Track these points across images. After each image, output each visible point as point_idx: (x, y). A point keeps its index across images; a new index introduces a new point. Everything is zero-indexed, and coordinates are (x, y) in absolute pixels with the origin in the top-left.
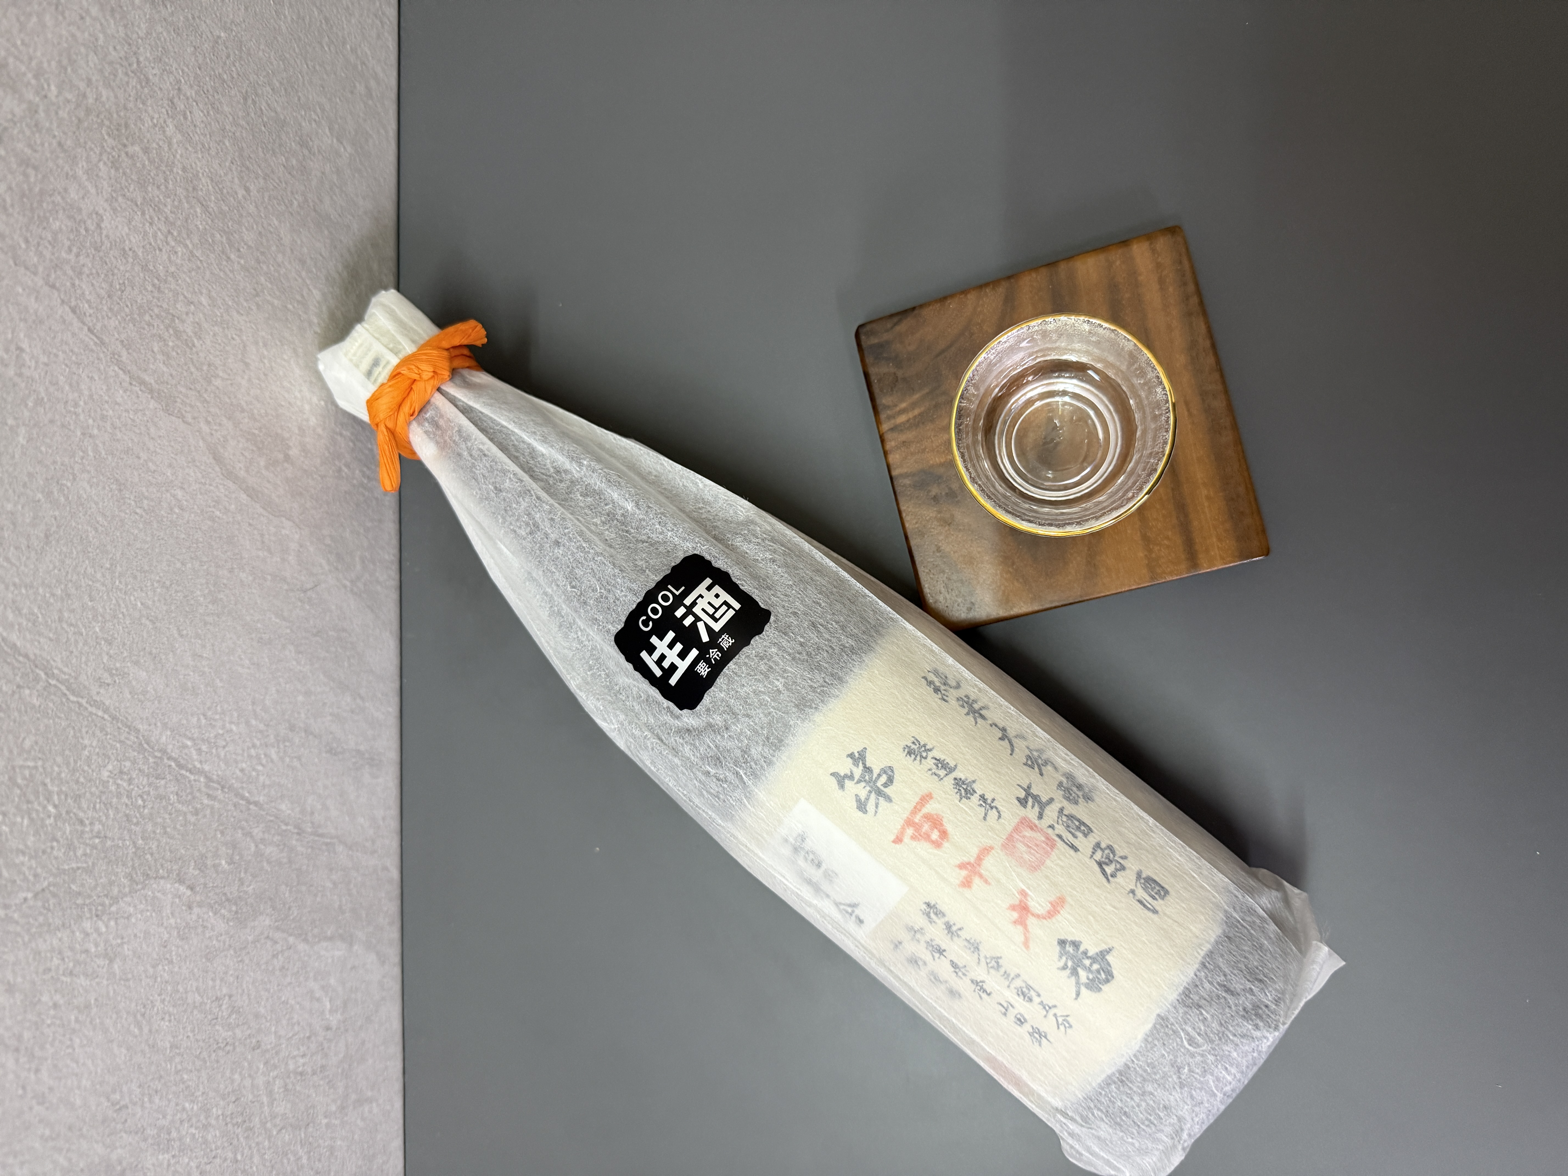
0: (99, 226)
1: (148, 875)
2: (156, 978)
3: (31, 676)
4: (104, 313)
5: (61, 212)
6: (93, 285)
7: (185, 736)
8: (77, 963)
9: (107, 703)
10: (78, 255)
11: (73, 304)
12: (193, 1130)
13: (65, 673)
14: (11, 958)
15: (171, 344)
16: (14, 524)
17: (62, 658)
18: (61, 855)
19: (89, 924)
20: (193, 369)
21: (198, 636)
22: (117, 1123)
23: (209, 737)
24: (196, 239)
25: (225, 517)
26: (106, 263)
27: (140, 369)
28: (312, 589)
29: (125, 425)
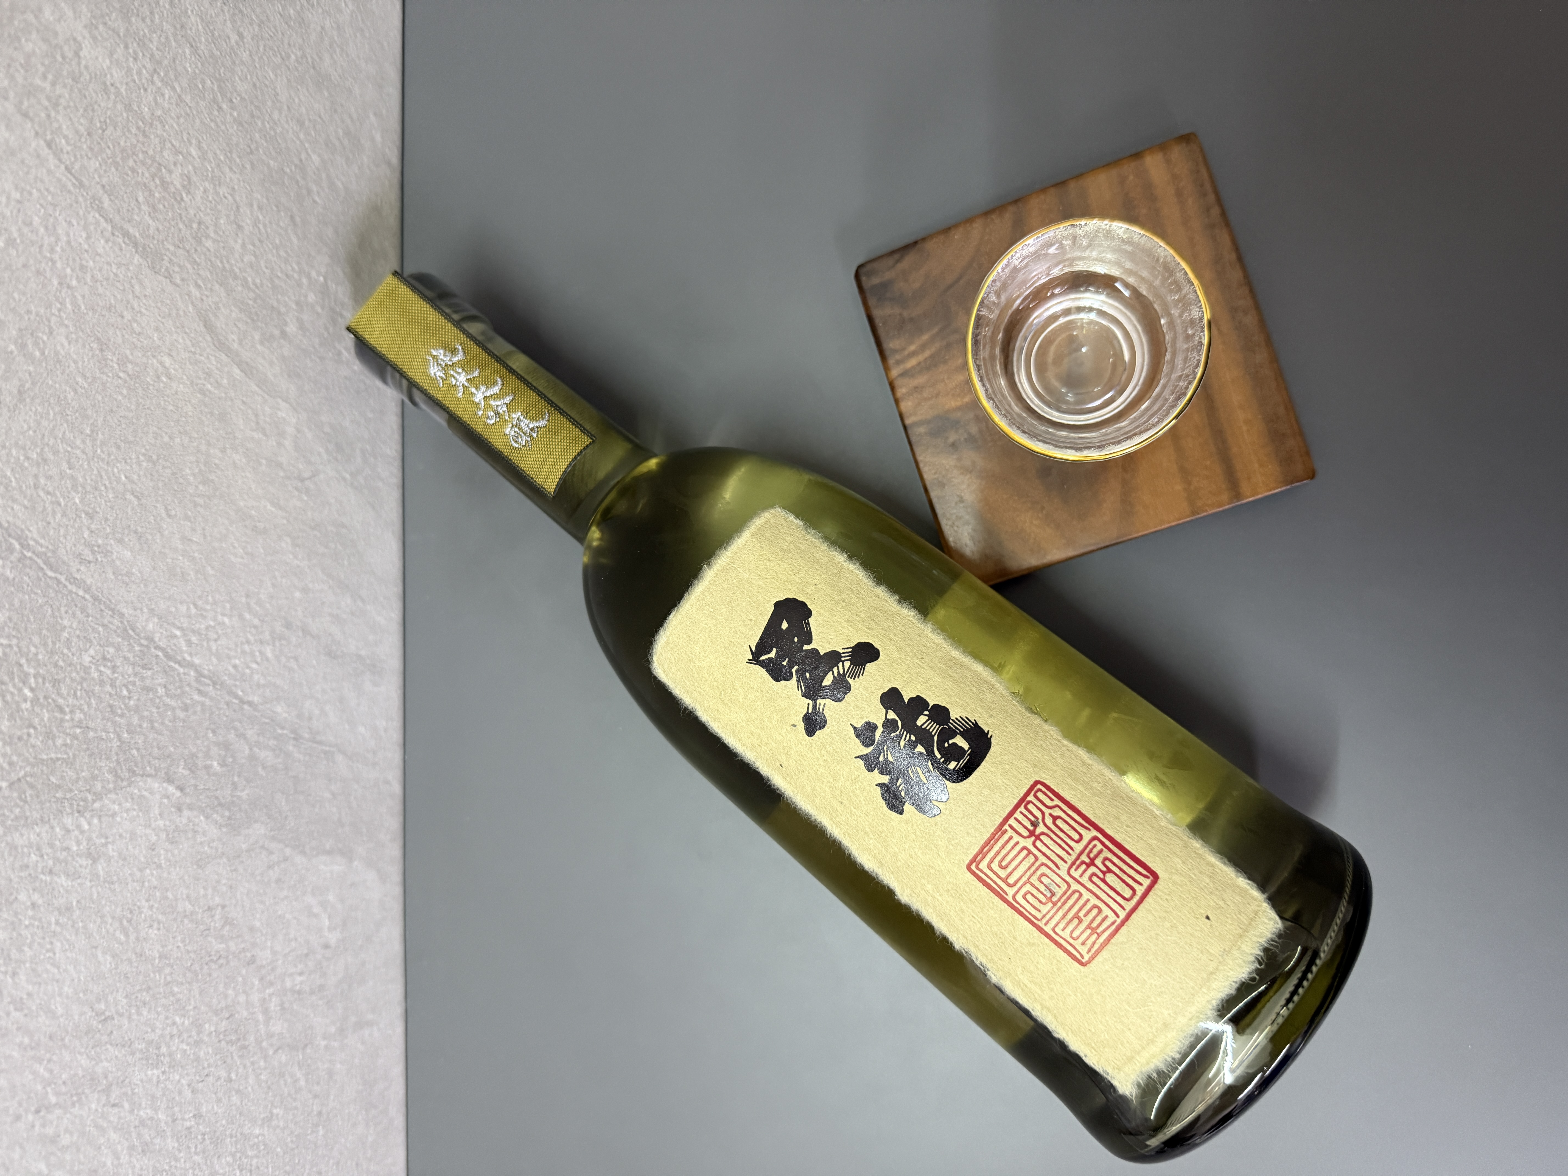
0: (77, 54)
1: (134, 772)
2: (144, 882)
3: (4, 545)
4: (83, 153)
5: (34, 33)
6: (70, 119)
7: (174, 625)
8: (56, 860)
9: (88, 582)
10: (53, 84)
11: (49, 137)
12: (185, 1047)
13: (42, 546)
15: (157, 195)
17: (38, 528)
19: (70, 821)
20: (181, 226)
21: (187, 518)
22: (102, 1035)
23: (199, 629)
24: (185, 82)
25: (216, 391)
26: (85, 97)
27: (124, 219)
28: (310, 478)
29: (107, 279)
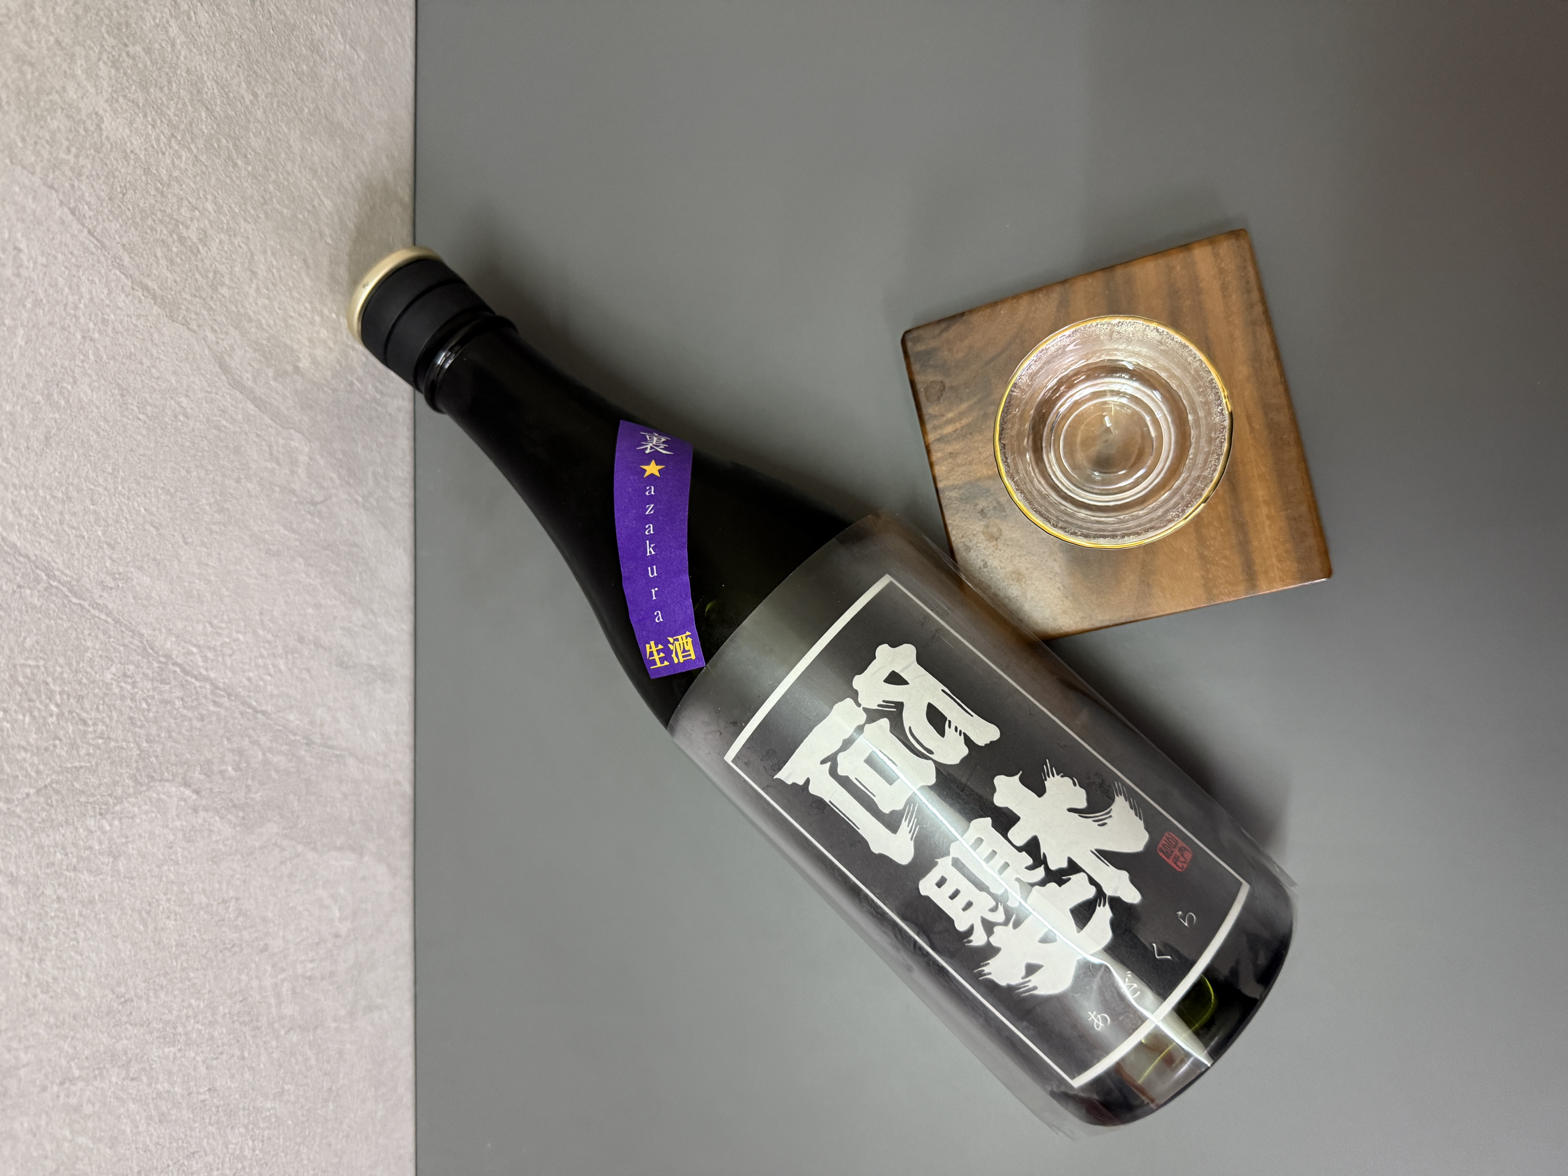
0: (99, 127)
1: (152, 777)
2: (161, 878)
3: (32, 577)
4: (105, 217)
5: (59, 111)
6: (92, 186)
7: (191, 643)
8: (80, 858)
9: (110, 606)
10: (77, 156)
11: (72, 205)
12: (200, 1027)
13: (66, 576)
14: (14, 851)
15: (175, 249)
16: (14, 426)
17: (64, 560)
18: (64, 753)
19: (92, 822)
20: (198, 276)
21: (203, 544)
22: (122, 1015)
23: (215, 645)
24: (201, 143)
25: (231, 427)
26: (106, 165)
27: (143, 274)
28: (322, 502)
29: (128, 330)
